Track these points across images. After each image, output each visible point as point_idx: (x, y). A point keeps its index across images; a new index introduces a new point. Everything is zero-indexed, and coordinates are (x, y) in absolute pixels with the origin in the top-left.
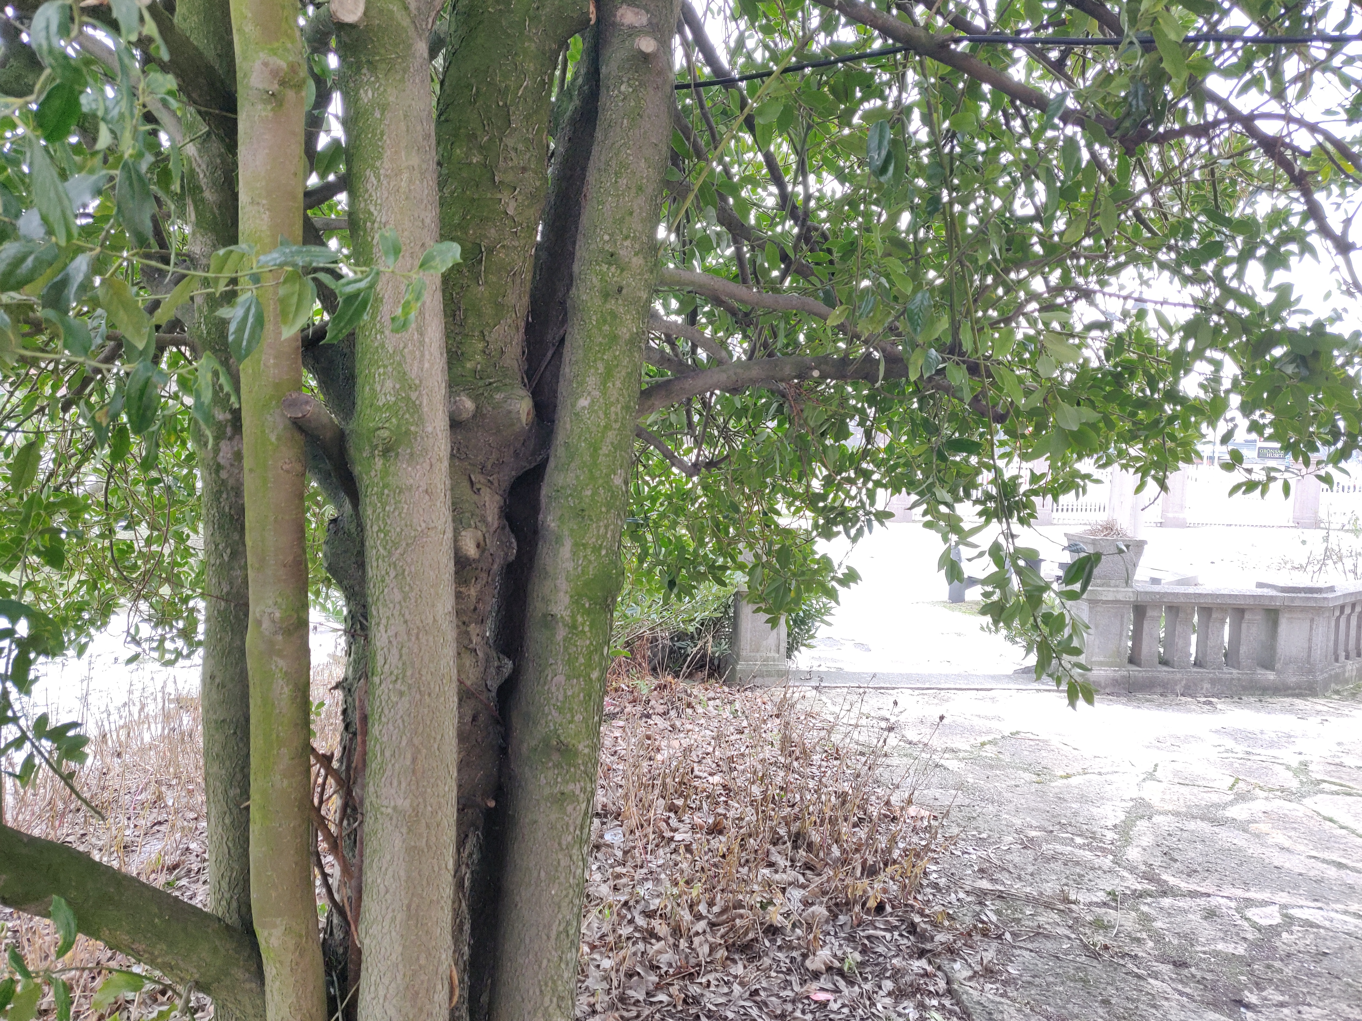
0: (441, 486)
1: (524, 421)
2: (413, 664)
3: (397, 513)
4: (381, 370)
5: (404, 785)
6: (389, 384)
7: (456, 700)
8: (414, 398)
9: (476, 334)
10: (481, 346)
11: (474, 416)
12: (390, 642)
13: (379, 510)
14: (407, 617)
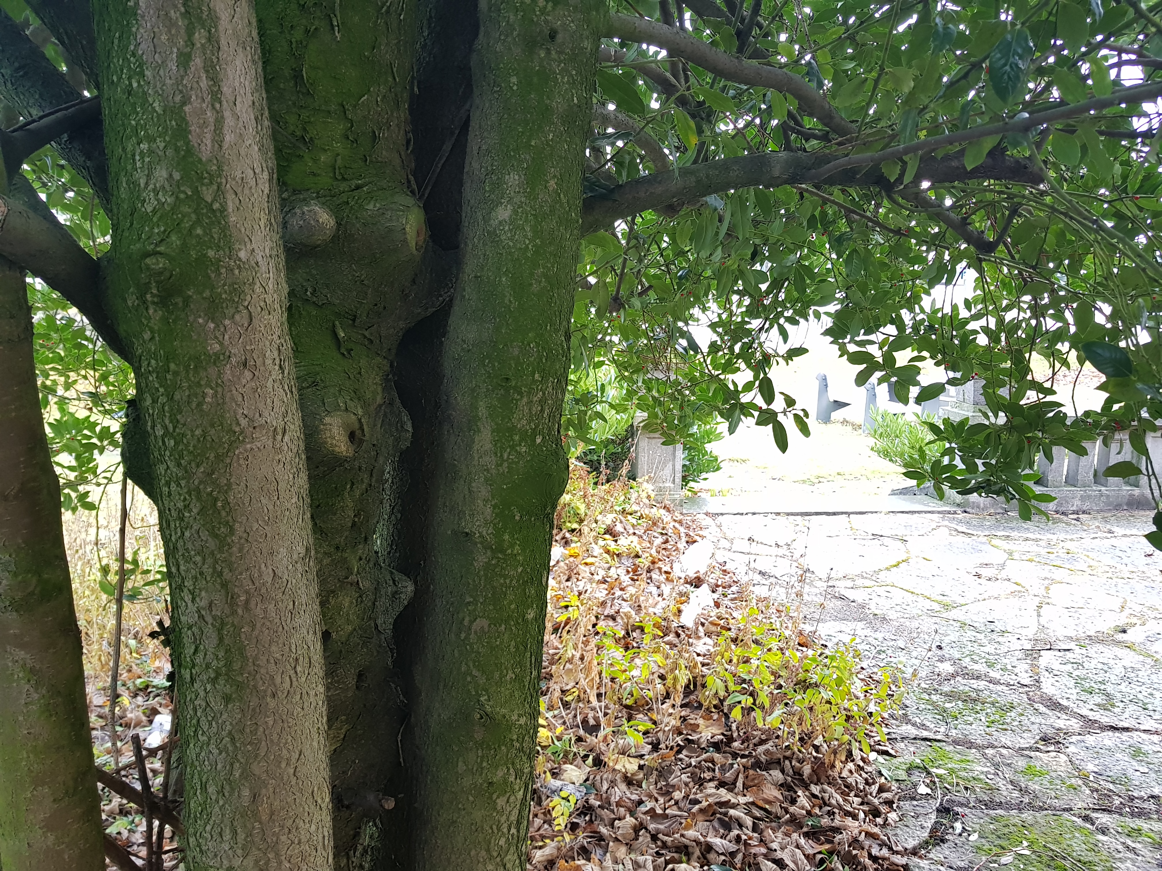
0: (271, 354)
1: (413, 244)
2: (241, 650)
3: (194, 405)
4: (144, 146)
5: (241, 836)
6: (161, 174)
7: (321, 689)
8: (209, 199)
9: (333, 107)
10: (341, 127)
11: (335, 238)
12: (201, 617)
13: (162, 400)
14: (227, 575)
